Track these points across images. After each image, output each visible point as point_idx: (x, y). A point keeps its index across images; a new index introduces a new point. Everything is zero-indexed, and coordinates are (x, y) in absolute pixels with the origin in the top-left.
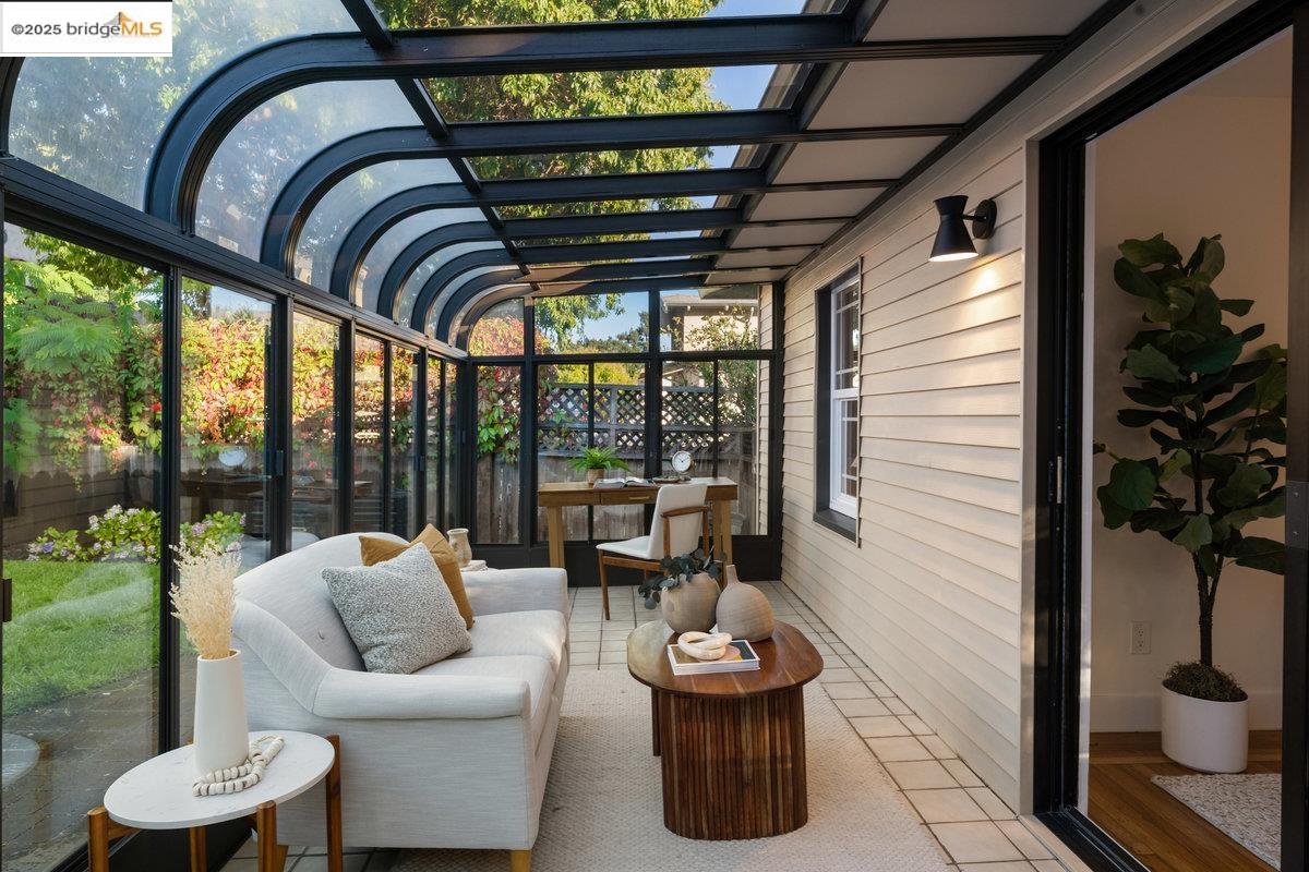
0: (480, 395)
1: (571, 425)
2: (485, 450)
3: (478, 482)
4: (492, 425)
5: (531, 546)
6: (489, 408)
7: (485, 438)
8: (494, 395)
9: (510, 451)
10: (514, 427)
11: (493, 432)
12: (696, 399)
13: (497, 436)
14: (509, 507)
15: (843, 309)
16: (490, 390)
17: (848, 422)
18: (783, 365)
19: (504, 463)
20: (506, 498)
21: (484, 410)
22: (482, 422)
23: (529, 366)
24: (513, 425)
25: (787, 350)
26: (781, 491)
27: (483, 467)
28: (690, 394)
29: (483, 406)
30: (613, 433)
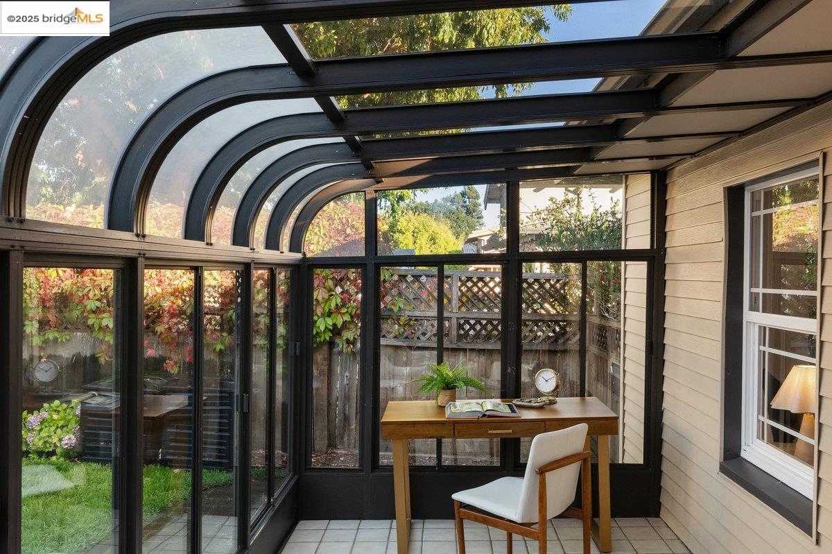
0: (316, 283)
1: (410, 314)
2: (322, 339)
3: (315, 371)
4: (330, 314)
5: (372, 472)
6: (326, 296)
7: (322, 328)
8: (330, 283)
9: (348, 342)
10: (352, 317)
11: (330, 322)
12: (542, 286)
13: (335, 325)
14: (347, 398)
15: (762, 212)
16: (326, 278)
17: (771, 355)
18: (663, 267)
19: (341, 353)
20: (343, 388)
21: (320, 298)
22: (319, 311)
23: (371, 269)
24: (350, 314)
25: (668, 250)
26: (661, 413)
27: (319, 357)
28: (537, 280)
29: (319, 294)
30: (454, 321)
